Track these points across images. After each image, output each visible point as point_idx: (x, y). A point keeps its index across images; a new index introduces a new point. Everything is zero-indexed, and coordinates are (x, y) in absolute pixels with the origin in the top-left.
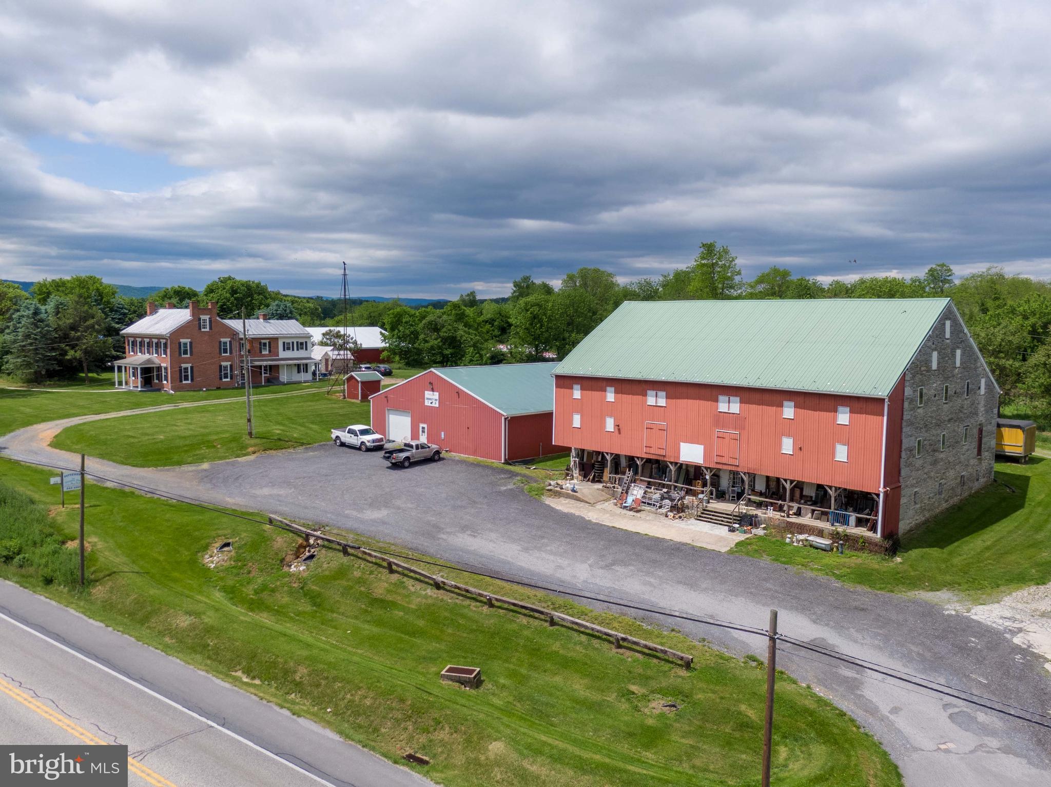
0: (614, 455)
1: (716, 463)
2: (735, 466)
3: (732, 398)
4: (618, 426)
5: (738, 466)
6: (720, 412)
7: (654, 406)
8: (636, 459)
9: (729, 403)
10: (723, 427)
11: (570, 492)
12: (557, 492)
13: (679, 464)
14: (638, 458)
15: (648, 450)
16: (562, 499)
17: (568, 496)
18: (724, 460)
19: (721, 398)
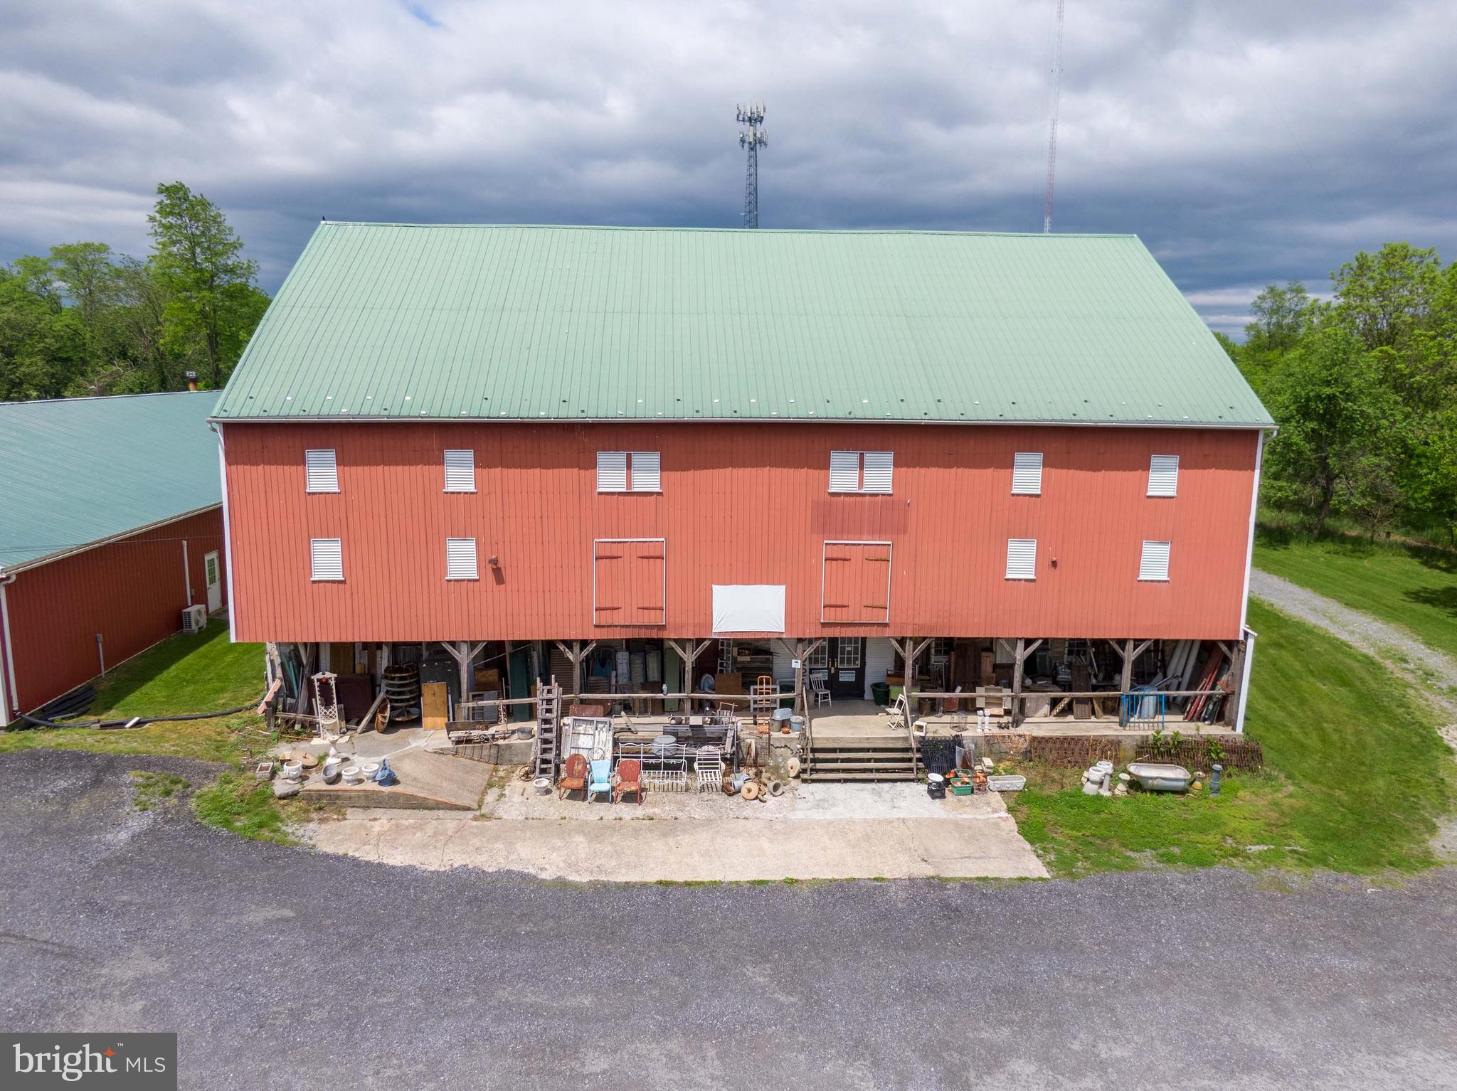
0: (480, 647)
1: (824, 625)
2: (879, 625)
3: (869, 456)
4: (495, 562)
5: (885, 625)
6: (834, 494)
7: (620, 494)
8: (562, 647)
9: (861, 467)
10: (842, 532)
11: (374, 787)
12: (320, 795)
13: (707, 643)
14: (569, 644)
15: (606, 618)
16: (355, 817)
17: (369, 802)
18: (843, 616)
19: (836, 457)
